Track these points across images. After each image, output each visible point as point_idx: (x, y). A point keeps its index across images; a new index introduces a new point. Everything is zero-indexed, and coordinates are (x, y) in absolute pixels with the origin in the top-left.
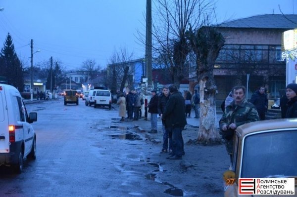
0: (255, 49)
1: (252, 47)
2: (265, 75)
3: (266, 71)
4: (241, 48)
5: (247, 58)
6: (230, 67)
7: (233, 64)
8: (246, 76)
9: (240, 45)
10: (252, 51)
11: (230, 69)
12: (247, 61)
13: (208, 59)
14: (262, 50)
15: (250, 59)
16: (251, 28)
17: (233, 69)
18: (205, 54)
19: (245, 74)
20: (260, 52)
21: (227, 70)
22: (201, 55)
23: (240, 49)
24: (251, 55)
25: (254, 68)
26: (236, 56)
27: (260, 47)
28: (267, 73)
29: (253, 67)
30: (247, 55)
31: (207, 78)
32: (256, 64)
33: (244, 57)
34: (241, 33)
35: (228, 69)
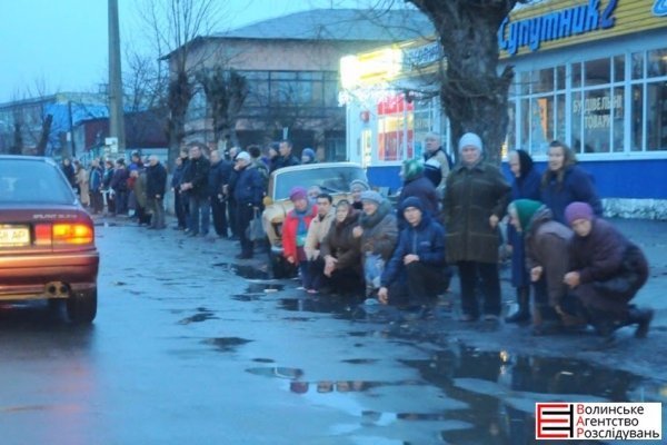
0: (297, 80)
1: (293, 76)
2: (317, 129)
3: (319, 122)
4: (272, 78)
5: (282, 98)
6: (251, 114)
7: (255, 108)
8: (282, 131)
9: (270, 71)
10: (292, 83)
11: (253, 117)
12: (283, 102)
13: (229, 111)
14: (311, 81)
15: (288, 98)
16: (289, 40)
17: (258, 118)
18: (225, 104)
19: (279, 128)
20: (306, 85)
21: (246, 120)
22: (219, 106)
23: (269, 80)
24: (291, 91)
25: (297, 116)
26: (262, 93)
27: (306, 76)
28: (320, 125)
29: (294, 114)
30: (284, 92)
31: (228, 137)
32: (301, 108)
33: (278, 95)
34: (270, 48)
35: (249, 117)
